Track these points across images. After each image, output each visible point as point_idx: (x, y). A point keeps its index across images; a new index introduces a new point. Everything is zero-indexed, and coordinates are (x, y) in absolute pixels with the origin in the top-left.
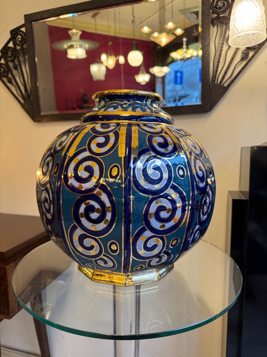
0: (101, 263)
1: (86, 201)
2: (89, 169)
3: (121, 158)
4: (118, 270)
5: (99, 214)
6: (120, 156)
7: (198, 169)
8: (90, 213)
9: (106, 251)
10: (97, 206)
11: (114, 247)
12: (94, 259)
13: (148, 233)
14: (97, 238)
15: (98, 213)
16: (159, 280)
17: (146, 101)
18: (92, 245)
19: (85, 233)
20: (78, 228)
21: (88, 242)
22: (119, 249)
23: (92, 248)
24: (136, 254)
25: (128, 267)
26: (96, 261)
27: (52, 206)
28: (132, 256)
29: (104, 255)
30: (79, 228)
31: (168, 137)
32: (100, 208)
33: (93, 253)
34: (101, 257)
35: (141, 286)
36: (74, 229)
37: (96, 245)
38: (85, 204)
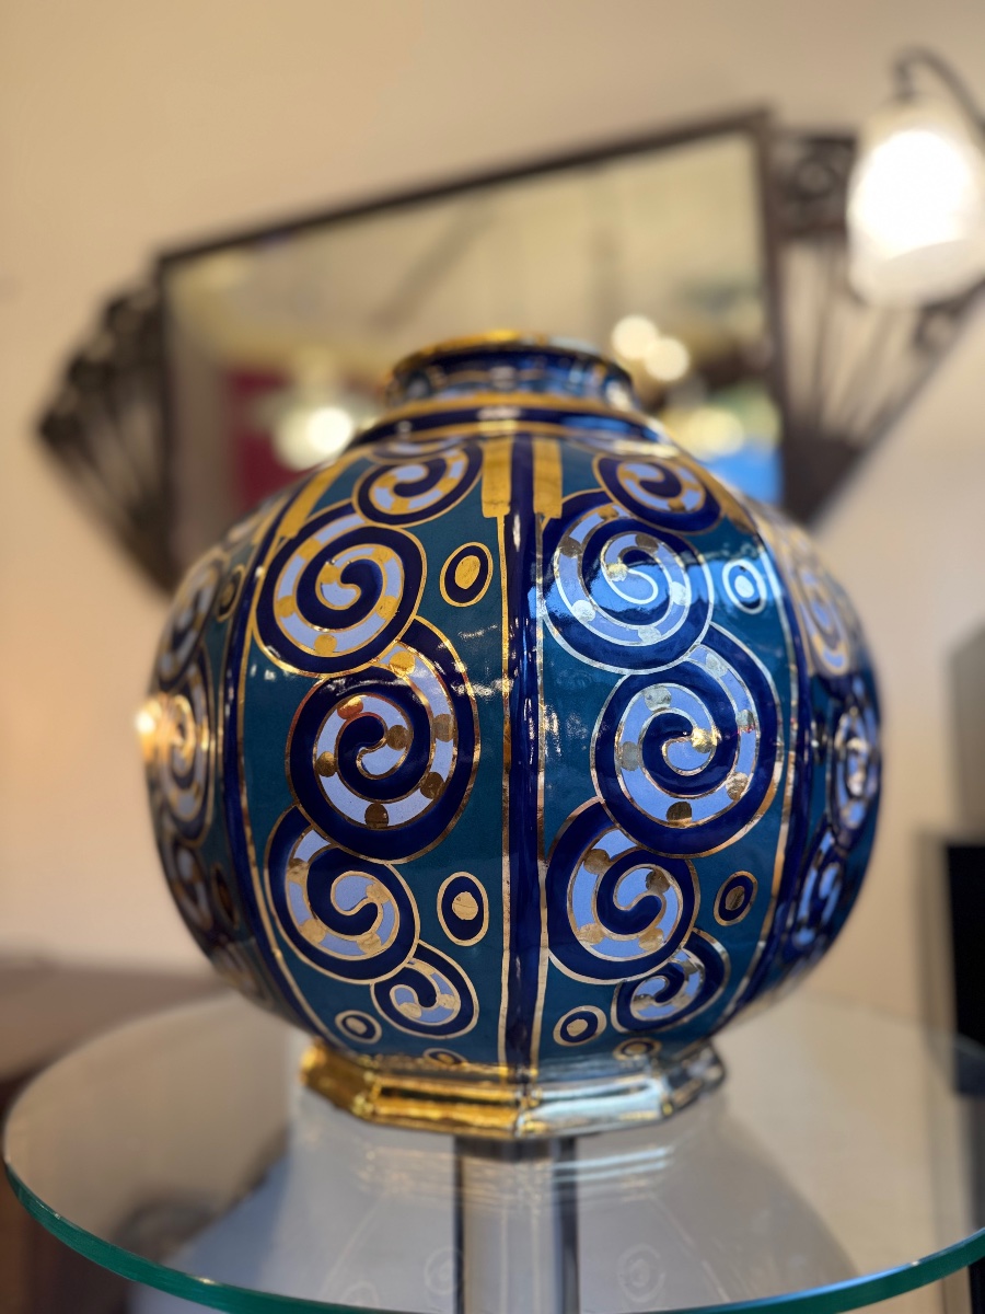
0: (407, 1003)
1: (346, 702)
2: (365, 577)
3: (494, 520)
4: (480, 1047)
5: (401, 753)
6: (488, 512)
8: (364, 753)
9: (431, 931)
10: (392, 716)
11: (465, 907)
12: (372, 982)
13: (615, 841)
14: (389, 864)
15: (392, 743)
16: (665, 1118)
18: (365, 902)
19: (336, 844)
20: (309, 825)
21: (352, 889)
22: (486, 915)
23: (367, 916)
24: (564, 941)
25: (525, 1033)
26: (383, 990)
28: (546, 955)
29: (422, 954)
30: (313, 824)
32: (404, 724)
33: (370, 945)
34: (404, 964)
35: (582, 1145)
36: (292, 831)
37: (385, 901)
38: (341, 715)
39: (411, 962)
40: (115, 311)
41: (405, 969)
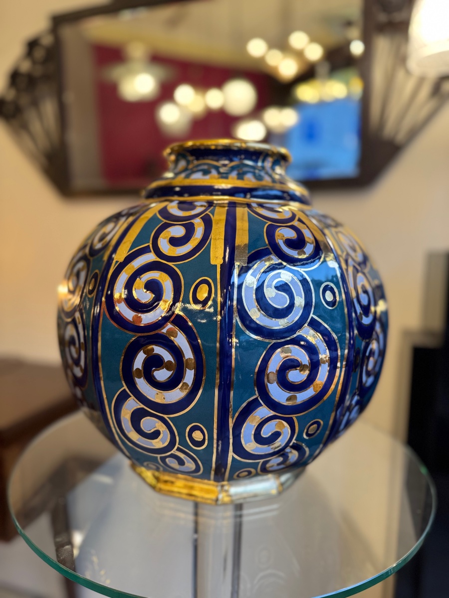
0: (173, 463)
1: (147, 347)
2: (154, 287)
3: (216, 266)
4: (206, 476)
5: (171, 373)
6: (213, 262)
7: (360, 291)
8: (155, 370)
9: (183, 442)
10: (167, 356)
11: (197, 435)
12: (159, 456)
13: (264, 411)
14: (165, 416)
15: (168, 369)
16: (280, 493)
17: (263, 161)
18: (155, 429)
19: (142, 406)
20: (130, 396)
21: (149, 424)
22: (207, 438)
23: (156, 435)
24: (239, 449)
25: (223, 470)
26: (163, 459)
27: (83, 353)
28: (231, 454)
29: (178, 449)
30: (133, 397)
31: (305, 229)
32: (172, 360)
33: (157, 444)
34: (172, 452)
35: (245, 506)
36: (123, 397)
37: (164, 430)
38: (145, 353)
39: (174, 451)
40: (32, 45)
41: (172, 454)
